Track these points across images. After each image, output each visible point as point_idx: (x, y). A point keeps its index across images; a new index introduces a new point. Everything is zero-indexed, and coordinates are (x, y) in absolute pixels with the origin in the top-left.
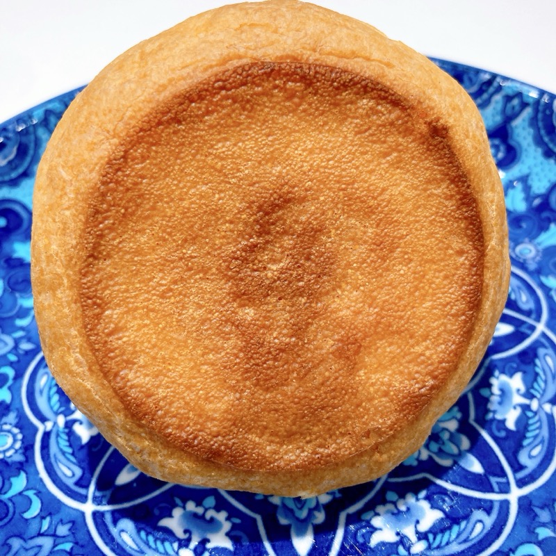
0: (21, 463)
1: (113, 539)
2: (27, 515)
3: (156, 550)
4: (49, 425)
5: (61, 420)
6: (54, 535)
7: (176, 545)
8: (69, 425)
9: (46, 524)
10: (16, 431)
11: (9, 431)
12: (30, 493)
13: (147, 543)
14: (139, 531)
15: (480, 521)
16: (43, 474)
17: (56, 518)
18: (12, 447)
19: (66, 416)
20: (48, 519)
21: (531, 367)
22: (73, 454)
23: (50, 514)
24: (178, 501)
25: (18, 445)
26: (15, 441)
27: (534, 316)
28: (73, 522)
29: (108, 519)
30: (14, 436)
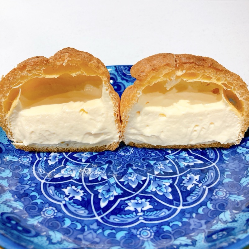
0: (28, 166)
1: (47, 190)
2: (25, 179)
3: (58, 196)
4: (41, 159)
5: (45, 158)
6: (30, 185)
7: (64, 196)
8: (47, 160)
9: (29, 182)
10: (31, 158)
11: (29, 158)
12: (28, 174)
13: (56, 194)
14: (55, 190)
15: (165, 212)
16: (34, 171)
17: (33, 182)
18: (28, 162)
19: (47, 158)
20: (30, 181)
21: (204, 174)
22: (44, 167)
23: (31, 180)
24: (70, 185)
25: (30, 162)
26: (29, 160)
27: (213, 160)
28: (37, 184)
29: (48, 185)
30: (30, 159)
